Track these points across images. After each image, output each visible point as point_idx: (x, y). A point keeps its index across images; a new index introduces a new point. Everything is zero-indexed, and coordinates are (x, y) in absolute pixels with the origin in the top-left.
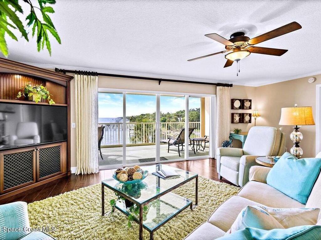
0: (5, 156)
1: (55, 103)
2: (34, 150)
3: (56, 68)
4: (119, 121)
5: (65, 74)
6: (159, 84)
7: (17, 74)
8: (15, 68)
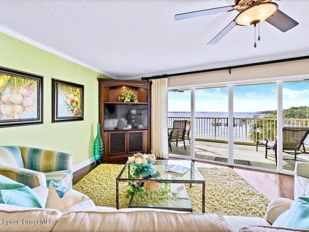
0: (111, 134)
1: (139, 102)
2: (125, 133)
3: (142, 77)
4: (257, 116)
5: (148, 80)
6: (230, 73)
7: (124, 86)
8: (115, 83)
